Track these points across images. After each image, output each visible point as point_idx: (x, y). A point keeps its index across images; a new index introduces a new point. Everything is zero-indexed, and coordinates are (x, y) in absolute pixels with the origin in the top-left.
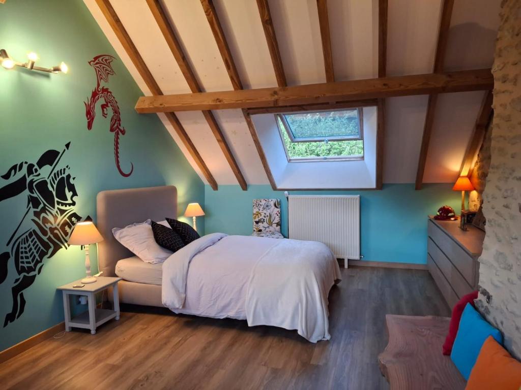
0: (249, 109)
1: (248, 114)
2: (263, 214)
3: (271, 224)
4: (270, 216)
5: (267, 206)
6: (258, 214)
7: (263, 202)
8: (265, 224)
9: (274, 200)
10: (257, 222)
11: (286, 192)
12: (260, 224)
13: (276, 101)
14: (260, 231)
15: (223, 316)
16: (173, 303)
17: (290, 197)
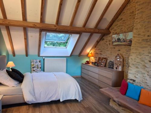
0: (42, 29)
1: (41, 31)
2: (35, 65)
3: (38, 68)
4: (38, 65)
5: (36, 62)
6: (33, 65)
7: (35, 61)
8: (36, 68)
9: (39, 60)
10: (33, 68)
11: (44, 57)
12: (34, 68)
13: (56, 29)
14: (34, 71)
15: (50, 100)
16: (32, 100)
17: (45, 59)
